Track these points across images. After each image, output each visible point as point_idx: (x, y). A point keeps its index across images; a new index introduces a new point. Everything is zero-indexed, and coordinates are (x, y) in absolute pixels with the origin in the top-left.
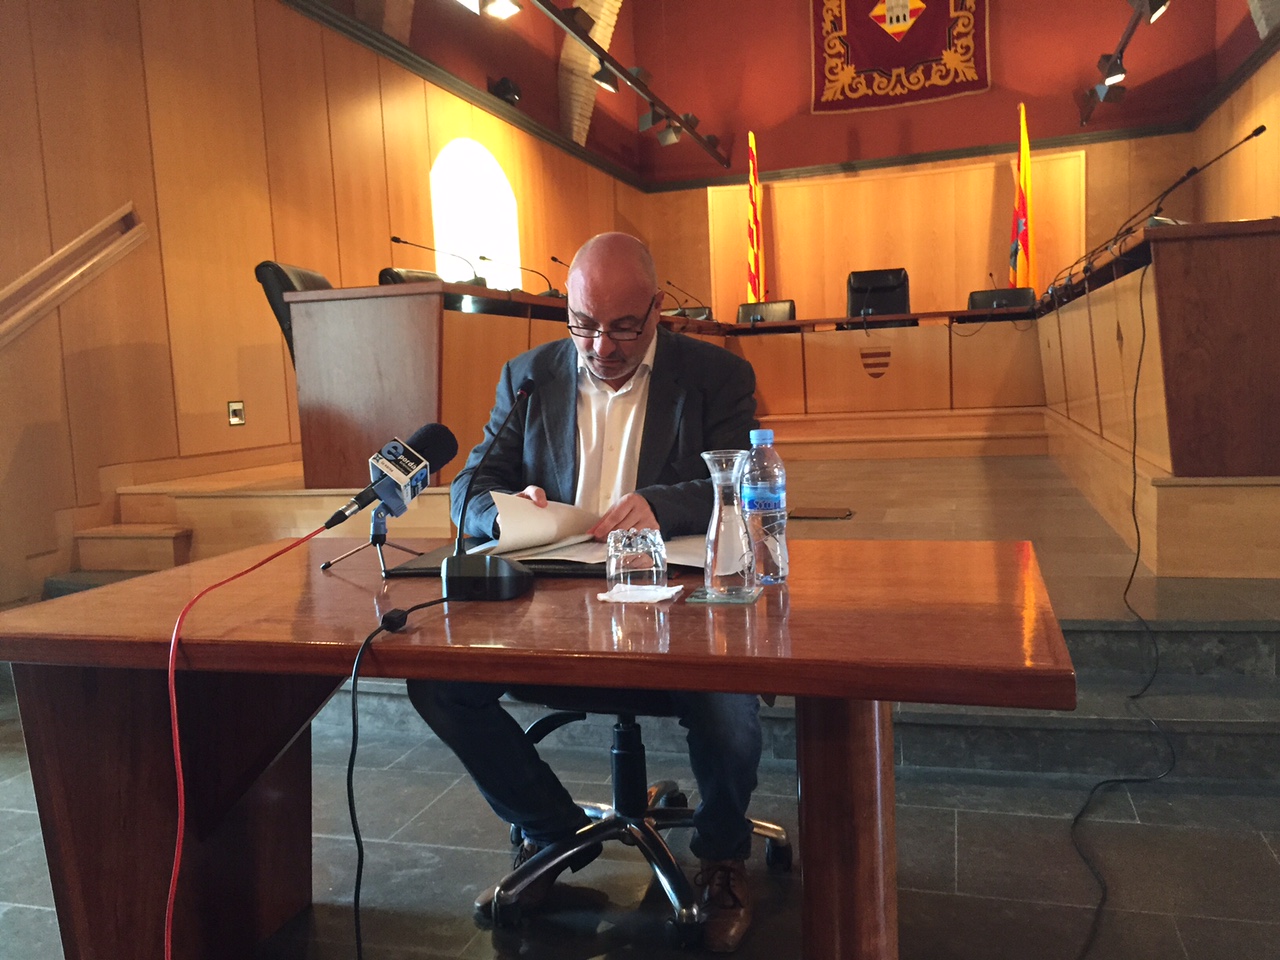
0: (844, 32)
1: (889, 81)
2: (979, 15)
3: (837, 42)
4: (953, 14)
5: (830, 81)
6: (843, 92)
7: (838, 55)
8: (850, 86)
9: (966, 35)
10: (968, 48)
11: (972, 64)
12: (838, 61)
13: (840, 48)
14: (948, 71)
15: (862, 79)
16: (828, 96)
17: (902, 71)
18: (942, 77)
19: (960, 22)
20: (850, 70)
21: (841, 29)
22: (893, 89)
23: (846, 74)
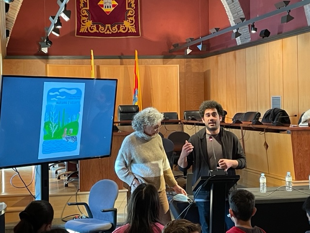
0: (88, 8)
1: (105, 28)
2: (136, 10)
3: (85, 11)
4: (127, 9)
5: (83, 25)
6: (87, 30)
7: (86, 16)
8: (90, 28)
9: (132, 16)
10: (132, 21)
11: (134, 27)
12: (86, 18)
13: (86, 14)
14: (126, 28)
15: (95, 26)
16: (82, 30)
17: (109, 25)
18: (123, 30)
19: (130, 11)
20: (90, 22)
21: (87, 7)
22: (106, 31)
23: (89, 24)
